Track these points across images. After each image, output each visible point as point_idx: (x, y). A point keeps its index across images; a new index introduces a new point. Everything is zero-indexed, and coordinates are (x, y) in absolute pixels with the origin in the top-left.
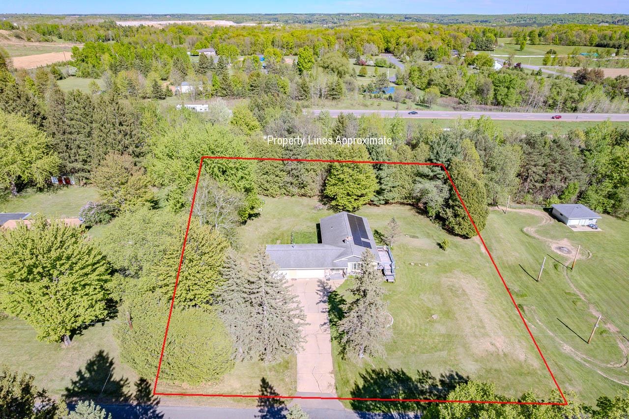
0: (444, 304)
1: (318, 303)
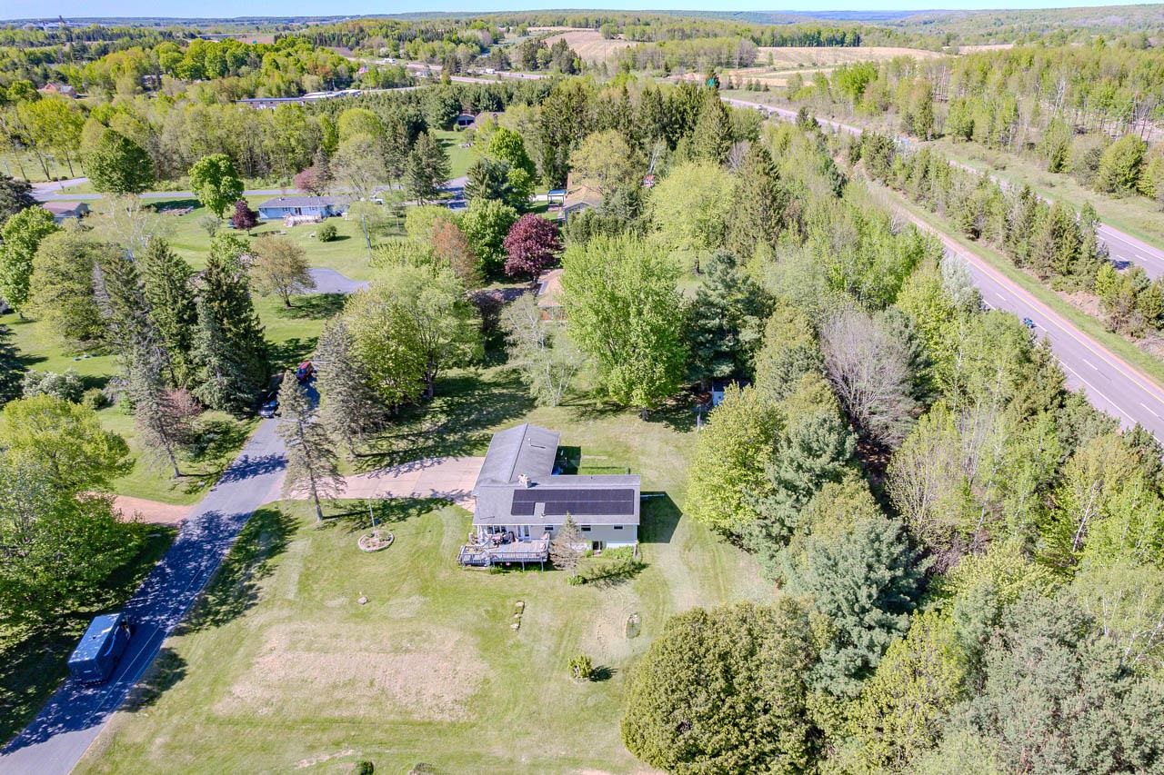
0: (385, 617)
1: (433, 490)
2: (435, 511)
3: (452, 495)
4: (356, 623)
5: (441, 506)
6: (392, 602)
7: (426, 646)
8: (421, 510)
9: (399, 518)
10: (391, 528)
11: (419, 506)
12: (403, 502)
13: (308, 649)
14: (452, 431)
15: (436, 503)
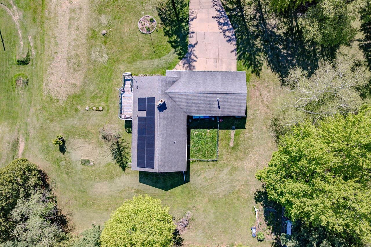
0: (91, 47)
1: (196, 44)
2: (173, 50)
3: (190, 57)
4: (88, 35)
5: (178, 52)
6: (103, 47)
7: (72, 71)
8: (175, 42)
9: (168, 31)
10: (158, 29)
11: (179, 40)
12: (184, 29)
13: (70, 19)
14: (266, 41)
15: (181, 49)
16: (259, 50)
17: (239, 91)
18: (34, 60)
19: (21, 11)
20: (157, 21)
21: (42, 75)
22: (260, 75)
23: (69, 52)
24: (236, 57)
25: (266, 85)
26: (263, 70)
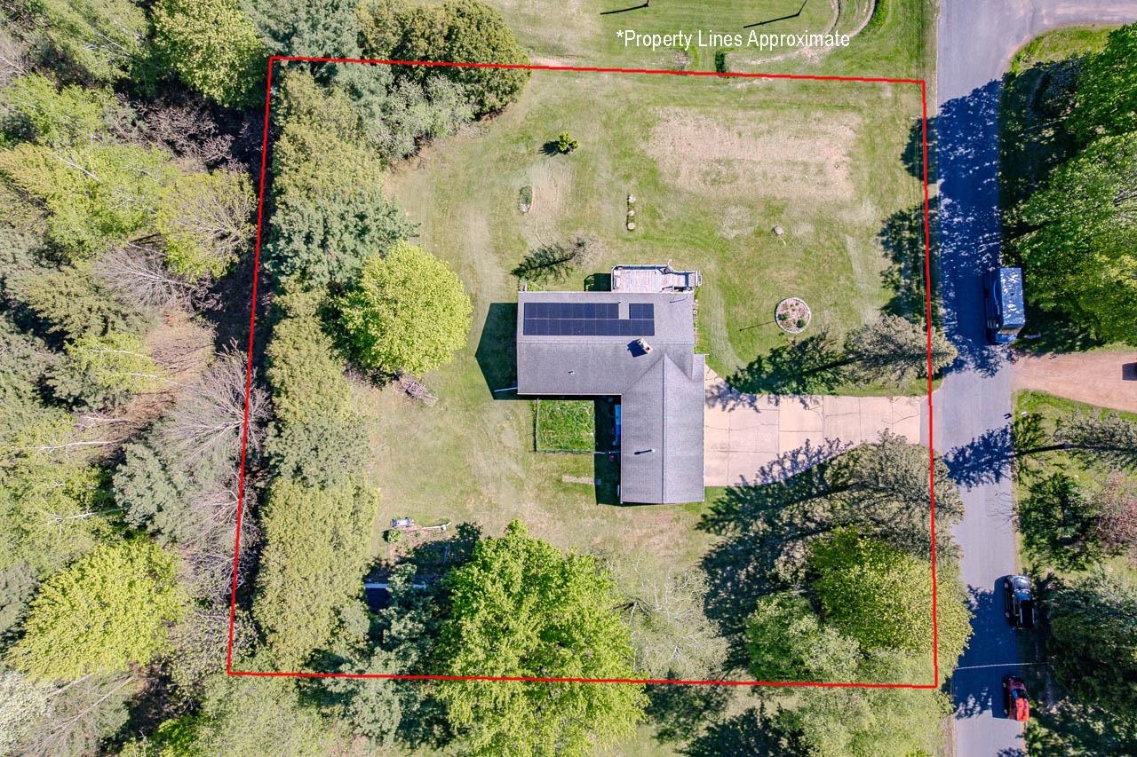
0: (750, 206)
1: (756, 409)
2: (744, 366)
3: (732, 398)
4: (775, 198)
5: (740, 375)
6: (751, 229)
7: (705, 168)
8: (760, 369)
9: (780, 355)
10: (784, 337)
11: (764, 376)
12: (784, 386)
13: (805, 165)
14: (763, 540)
15: (746, 381)
16: (746, 528)
17: (668, 488)
18: (725, 87)
19: (822, 61)
20: (799, 335)
21: (695, 105)
22: (698, 531)
23: (741, 162)
24: (732, 485)
25: (681, 541)
26: (708, 536)
